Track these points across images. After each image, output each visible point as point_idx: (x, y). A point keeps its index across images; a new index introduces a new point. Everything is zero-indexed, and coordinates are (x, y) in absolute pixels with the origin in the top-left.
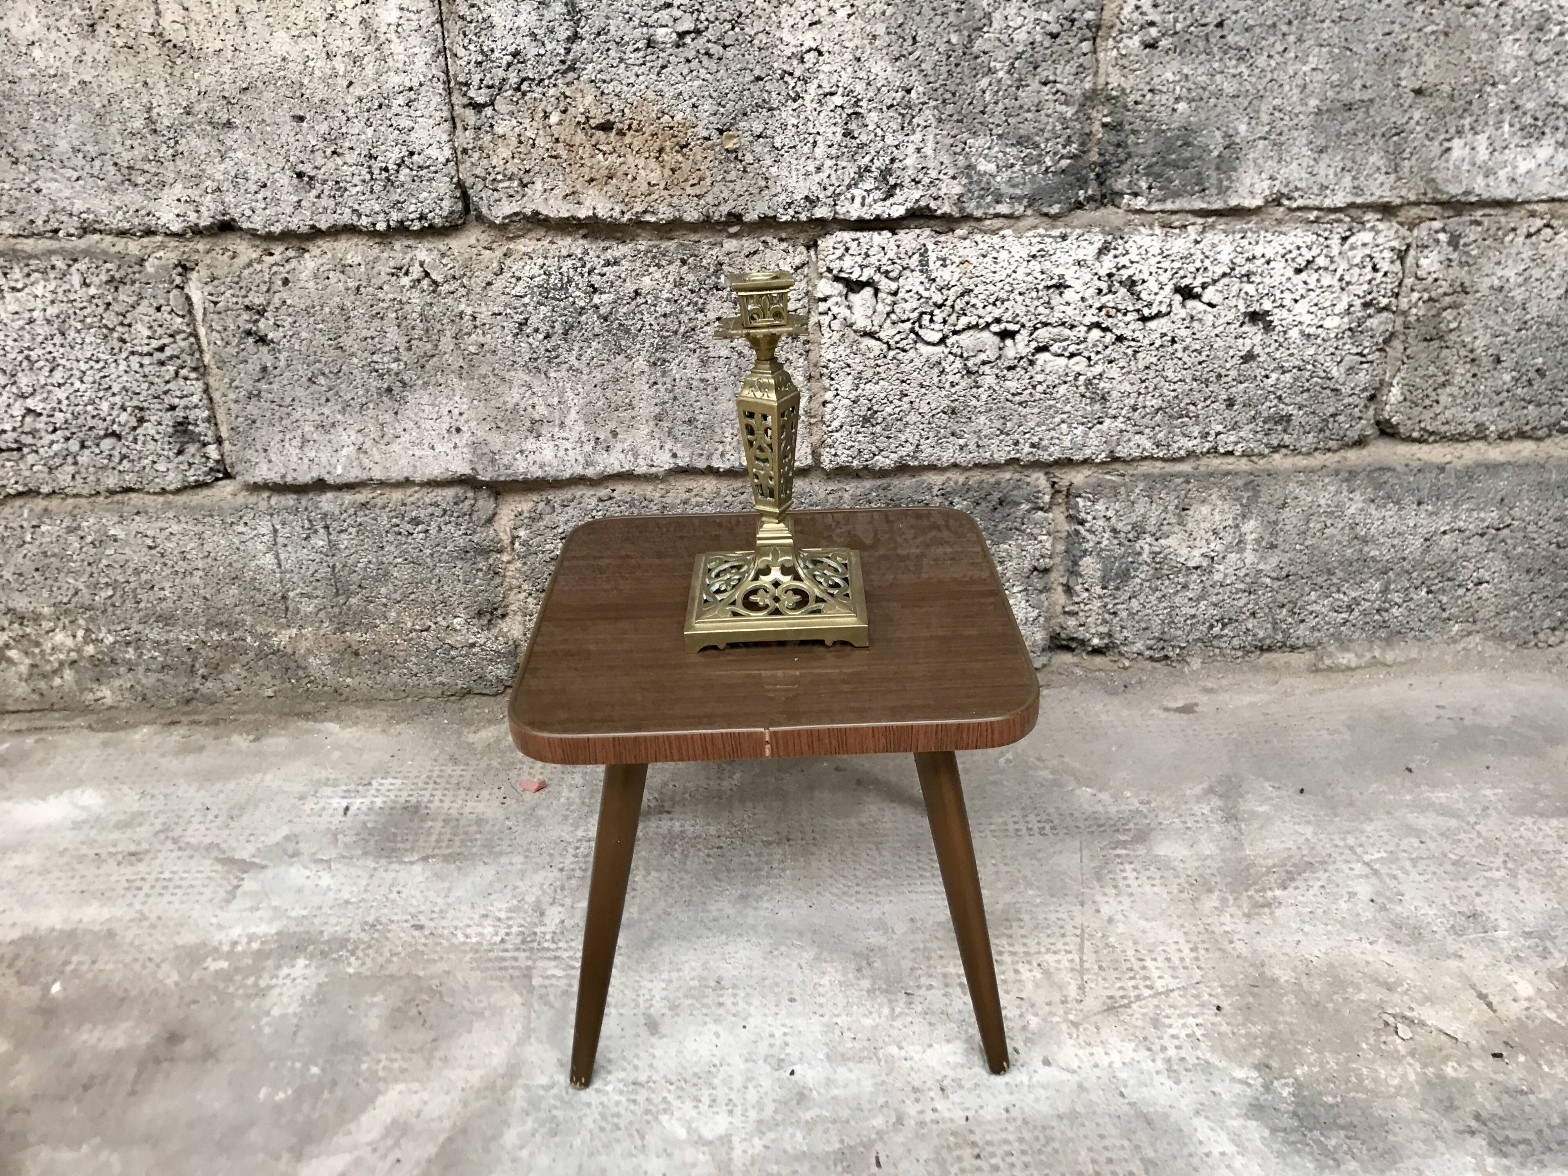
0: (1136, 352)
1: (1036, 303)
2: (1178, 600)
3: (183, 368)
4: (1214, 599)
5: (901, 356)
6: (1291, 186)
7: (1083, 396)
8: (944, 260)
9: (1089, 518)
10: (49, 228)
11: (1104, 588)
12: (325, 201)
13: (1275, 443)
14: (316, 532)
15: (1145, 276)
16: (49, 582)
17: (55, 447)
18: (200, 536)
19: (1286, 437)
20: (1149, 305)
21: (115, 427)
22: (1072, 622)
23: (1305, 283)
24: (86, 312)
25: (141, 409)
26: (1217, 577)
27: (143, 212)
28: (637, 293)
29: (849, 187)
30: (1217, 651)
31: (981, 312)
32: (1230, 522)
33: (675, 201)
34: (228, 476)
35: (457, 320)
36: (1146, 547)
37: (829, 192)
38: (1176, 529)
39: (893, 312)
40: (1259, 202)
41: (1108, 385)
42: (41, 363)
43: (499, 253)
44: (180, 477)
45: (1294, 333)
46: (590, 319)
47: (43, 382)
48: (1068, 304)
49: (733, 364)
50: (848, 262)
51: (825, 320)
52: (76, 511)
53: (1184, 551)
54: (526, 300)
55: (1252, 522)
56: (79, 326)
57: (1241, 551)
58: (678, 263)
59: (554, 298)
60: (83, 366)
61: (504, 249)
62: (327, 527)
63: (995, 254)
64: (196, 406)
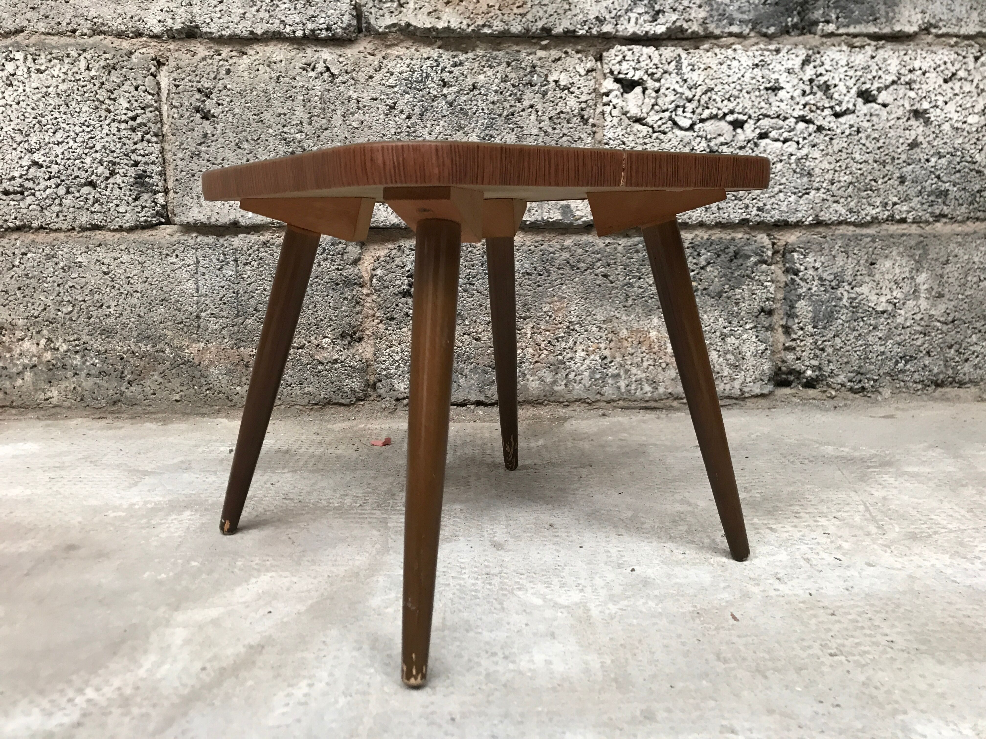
0: (831, 139)
1: (759, 99)
2: (870, 338)
3: (147, 134)
4: (898, 339)
5: (662, 136)
6: (937, 18)
7: (795, 172)
8: (693, 66)
9: (802, 268)
10: (70, 28)
11: (814, 327)
12: (263, 14)
13: (937, 212)
14: (228, 263)
15: (836, 81)
16: (26, 299)
17: (48, 191)
18: (142, 264)
19: (945, 208)
20: (840, 103)
21: (93, 177)
22: (790, 356)
23: (952, 88)
24: (85, 89)
25: (114, 164)
26: (900, 320)
27: (136, 18)
28: (474, 87)
29: (627, 11)
30: (902, 384)
31: (720, 105)
32: (907, 274)
33: (506, 17)
34: (169, 222)
35: (346, 102)
36: (845, 294)
37: (613, 15)
38: (867, 279)
39: (656, 104)
40: (915, 28)
41: (812, 164)
42: (48, 126)
43: (379, 56)
44: (134, 217)
45: (946, 127)
46: (441, 104)
47: (47, 140)
48: (782, 101)
49: (541, 140)
50: (625, 66)
51: (607, 109)
52: (55, 242)
53: (873, 298)
54: (396, 89)
55: (924, 275)
56: (79, 99)
57: (917, 298)
58: (505, 65)
59: (415, 88)
60: (78, 129)
61: (383, 54)
62: (236, 260)
63: (729, 62)
64: (153, 163)
